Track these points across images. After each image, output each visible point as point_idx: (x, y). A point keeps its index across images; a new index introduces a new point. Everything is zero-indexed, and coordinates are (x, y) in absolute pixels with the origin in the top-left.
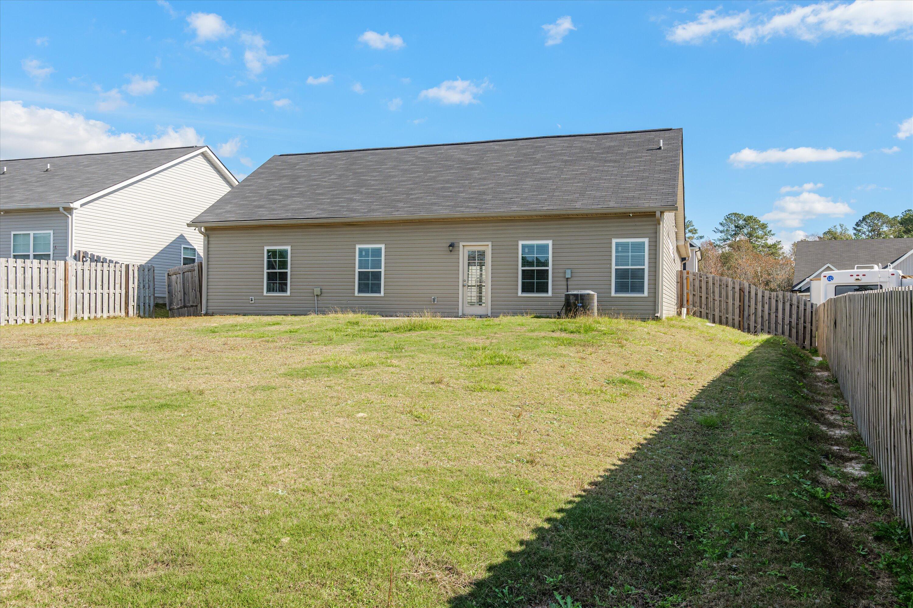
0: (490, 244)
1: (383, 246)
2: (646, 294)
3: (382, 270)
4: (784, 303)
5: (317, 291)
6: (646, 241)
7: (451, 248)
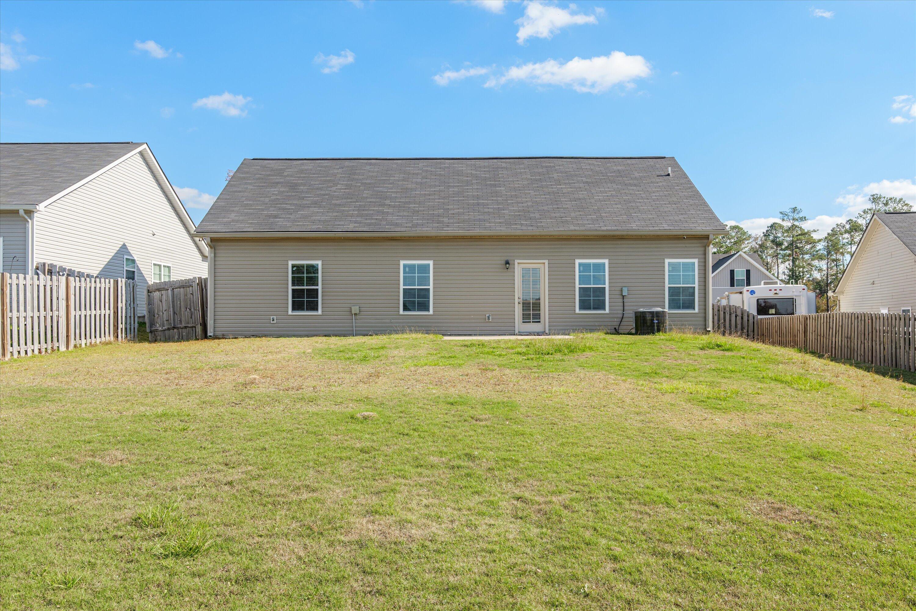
0: (546, 262)
1: (431, 263)
2: (697, 310)
3: (431, 287)
4: (730, 314)
5: (355, 310)
6: (696, 261)
7: (508, 265)
